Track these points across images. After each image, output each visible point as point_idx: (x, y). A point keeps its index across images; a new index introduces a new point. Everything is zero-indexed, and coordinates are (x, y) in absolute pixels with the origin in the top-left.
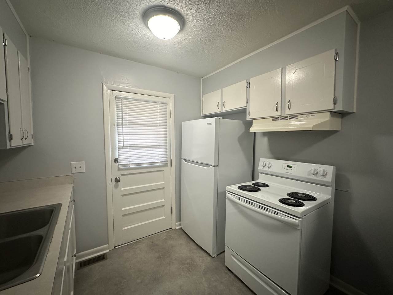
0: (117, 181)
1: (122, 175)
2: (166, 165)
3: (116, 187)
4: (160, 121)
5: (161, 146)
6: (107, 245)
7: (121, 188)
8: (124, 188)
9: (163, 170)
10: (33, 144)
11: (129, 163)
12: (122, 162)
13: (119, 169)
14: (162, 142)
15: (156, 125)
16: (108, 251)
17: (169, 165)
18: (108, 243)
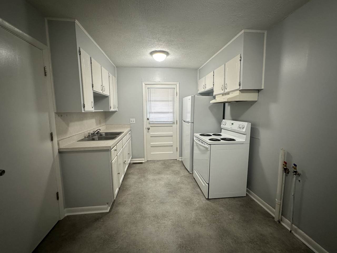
0: (149, 129)
1: (151, 126)
2: (174, 123)
3: (148, 132)
4: (170, 98)
5: (171, 112)
6: (144, 159)
7: (150, 133)
8: (152, 133)
9: (172, 126)
10: (117, 111)
11: (154, 121)
12: (150, 120)
13: (149, 124)
14: (171, 110)
15: (168, 101)
16: (144, 161)
17: (176, 123)
18: (144, 158)
